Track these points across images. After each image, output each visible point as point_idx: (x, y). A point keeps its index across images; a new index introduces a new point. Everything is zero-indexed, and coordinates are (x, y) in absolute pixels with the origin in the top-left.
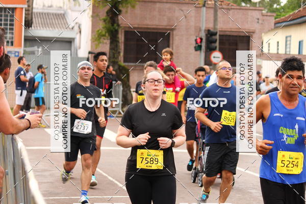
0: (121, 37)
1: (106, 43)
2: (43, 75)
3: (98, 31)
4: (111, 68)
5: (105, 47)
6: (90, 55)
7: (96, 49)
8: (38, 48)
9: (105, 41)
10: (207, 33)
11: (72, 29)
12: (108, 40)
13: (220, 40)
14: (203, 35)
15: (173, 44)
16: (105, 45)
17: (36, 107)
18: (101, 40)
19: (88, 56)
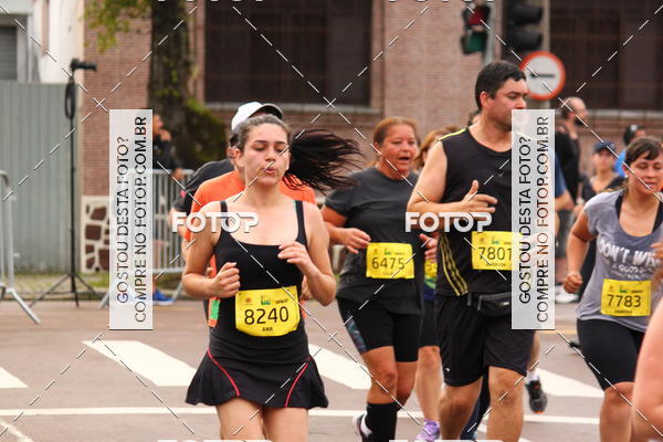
0: (194, 7)
1: (138, 31)
4: (157, 122)
5: (136, 46)
6: (79, 75)
7: (102, 51)
9: (135, 24)
12: (143, 18)
13: (553, 11)
15: (383, 30)
16: (135, 37)
18: (118, 19)
19: (72, 78)
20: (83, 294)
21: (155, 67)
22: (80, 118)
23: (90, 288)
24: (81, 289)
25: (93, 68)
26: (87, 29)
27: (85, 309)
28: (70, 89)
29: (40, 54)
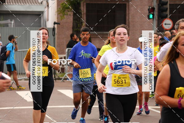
0: (83, 9)
1: (70, 15)
2: (14, 44)
3: (63, 4)
4: (75, 36)
5: (69, 19)
6: (56, 26)
7: (61, 20)
8: (11, 21)
9: (69, 13)
10: (158, 3)
11: (41, 3)
12: (71, 12)
14: (155, 4)
15: (129, 14)
16: (69, 16)
17: (8, 72)
18: (65, 12)
19: (54, 26)
20: (57, 78)
21: (74, 23)
22: (56, 36)
23: (59, 77)
24: (57, 77)
25: (59, 24)
26: (58, 15)
27: (57, 82)
28: (54, 29)
29: (46, 20)
